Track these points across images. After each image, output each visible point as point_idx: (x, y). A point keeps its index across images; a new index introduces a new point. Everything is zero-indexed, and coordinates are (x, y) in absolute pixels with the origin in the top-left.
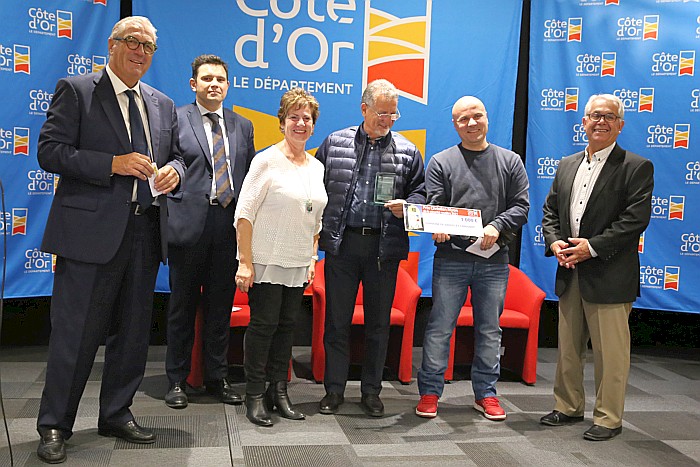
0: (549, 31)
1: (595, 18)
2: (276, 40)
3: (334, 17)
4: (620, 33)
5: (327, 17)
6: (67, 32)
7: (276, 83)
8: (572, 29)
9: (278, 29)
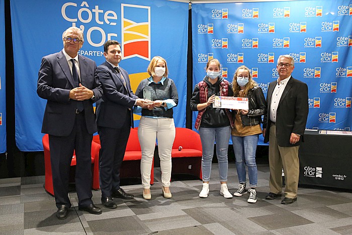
0: (200, 29)
3: (108, 23)
4: (229, 31)
5: (104, 22)
7: (82, 52)
8: (209, 29)
9: (82, 27)
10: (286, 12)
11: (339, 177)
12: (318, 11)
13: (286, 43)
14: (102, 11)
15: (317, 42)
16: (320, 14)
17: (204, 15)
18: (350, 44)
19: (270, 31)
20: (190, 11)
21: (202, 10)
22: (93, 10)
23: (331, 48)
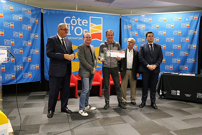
0: (125, 27)
1: (133, 24)
2: (72, 29)
3: (84, 25)
4: (138, 27)
5: (82, 25)
6: (30, 29)
7: (72, 38)
8: (129, 27)
9: (72, 27)
10: (164, 19)
11: (188, 95)
12: (179, 18)
13: (164, 33)
14: (81, 20)
15: (179, 32)
16: (180, 20)
17: (127, 21)
18: (194, 33)
19: (157, 28)
20: (120, 19)
21: (126, 18)
22: (77, 20)
23: (186, 35)
